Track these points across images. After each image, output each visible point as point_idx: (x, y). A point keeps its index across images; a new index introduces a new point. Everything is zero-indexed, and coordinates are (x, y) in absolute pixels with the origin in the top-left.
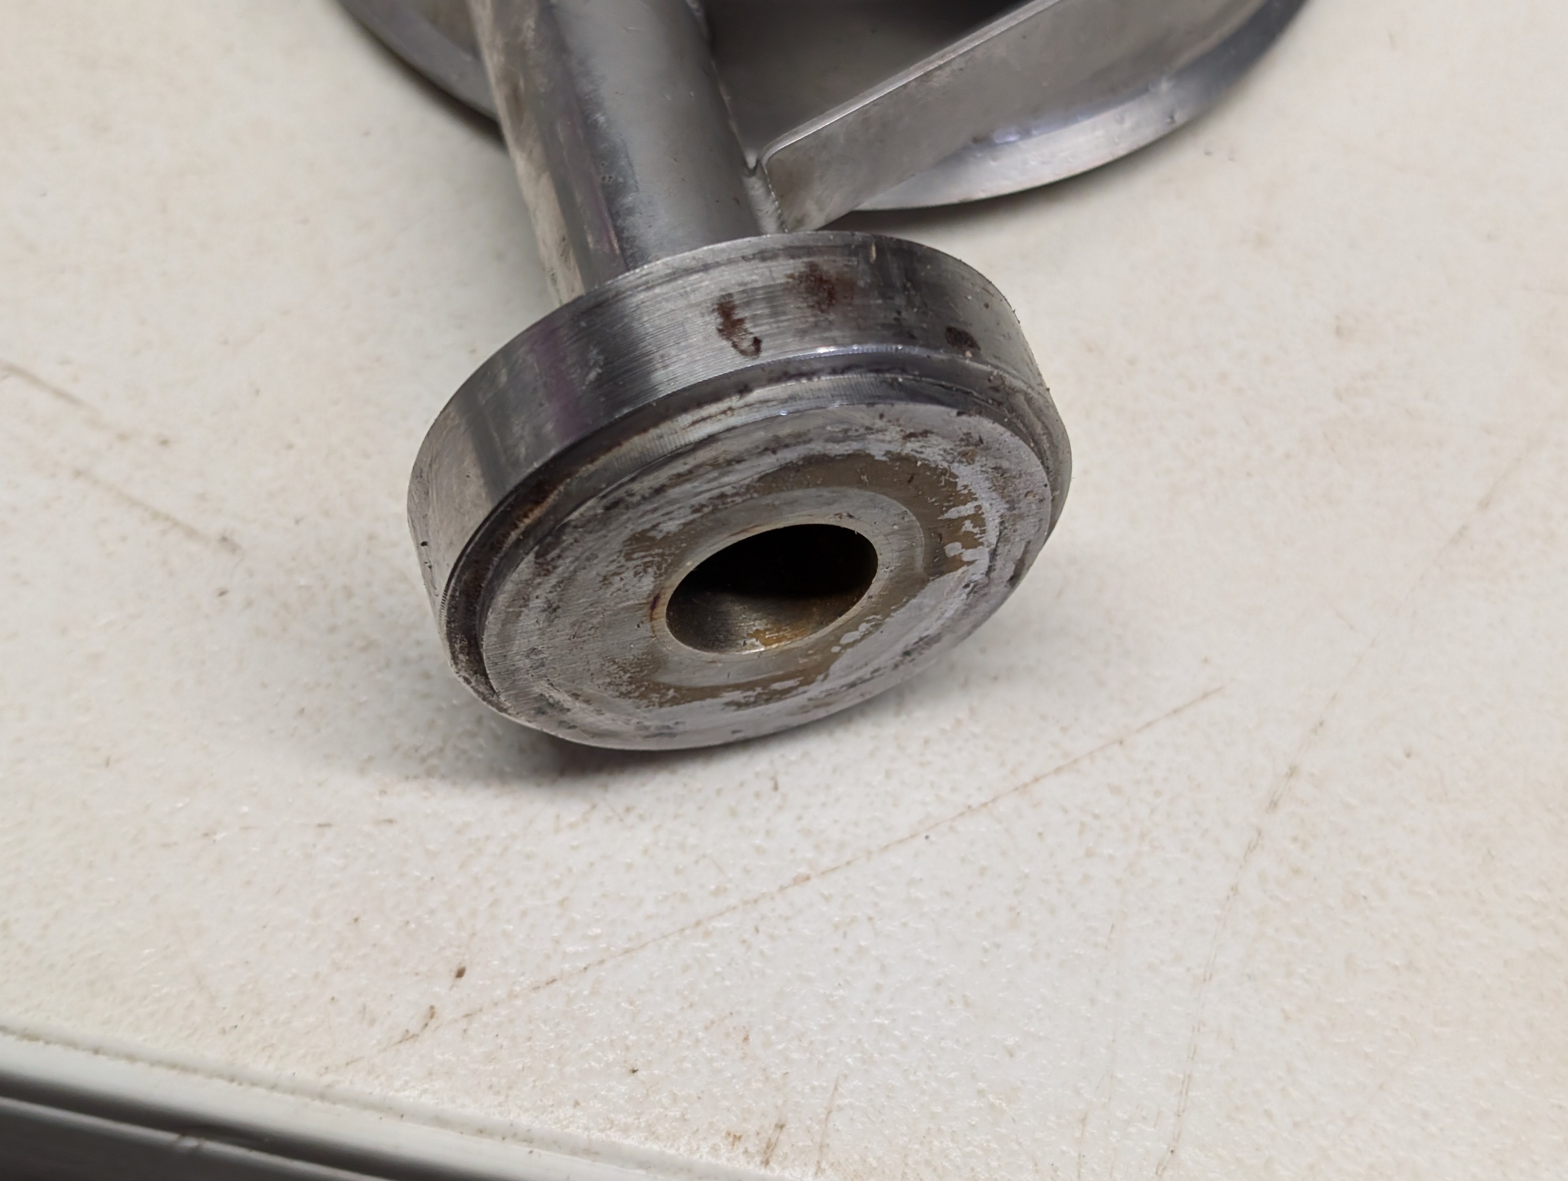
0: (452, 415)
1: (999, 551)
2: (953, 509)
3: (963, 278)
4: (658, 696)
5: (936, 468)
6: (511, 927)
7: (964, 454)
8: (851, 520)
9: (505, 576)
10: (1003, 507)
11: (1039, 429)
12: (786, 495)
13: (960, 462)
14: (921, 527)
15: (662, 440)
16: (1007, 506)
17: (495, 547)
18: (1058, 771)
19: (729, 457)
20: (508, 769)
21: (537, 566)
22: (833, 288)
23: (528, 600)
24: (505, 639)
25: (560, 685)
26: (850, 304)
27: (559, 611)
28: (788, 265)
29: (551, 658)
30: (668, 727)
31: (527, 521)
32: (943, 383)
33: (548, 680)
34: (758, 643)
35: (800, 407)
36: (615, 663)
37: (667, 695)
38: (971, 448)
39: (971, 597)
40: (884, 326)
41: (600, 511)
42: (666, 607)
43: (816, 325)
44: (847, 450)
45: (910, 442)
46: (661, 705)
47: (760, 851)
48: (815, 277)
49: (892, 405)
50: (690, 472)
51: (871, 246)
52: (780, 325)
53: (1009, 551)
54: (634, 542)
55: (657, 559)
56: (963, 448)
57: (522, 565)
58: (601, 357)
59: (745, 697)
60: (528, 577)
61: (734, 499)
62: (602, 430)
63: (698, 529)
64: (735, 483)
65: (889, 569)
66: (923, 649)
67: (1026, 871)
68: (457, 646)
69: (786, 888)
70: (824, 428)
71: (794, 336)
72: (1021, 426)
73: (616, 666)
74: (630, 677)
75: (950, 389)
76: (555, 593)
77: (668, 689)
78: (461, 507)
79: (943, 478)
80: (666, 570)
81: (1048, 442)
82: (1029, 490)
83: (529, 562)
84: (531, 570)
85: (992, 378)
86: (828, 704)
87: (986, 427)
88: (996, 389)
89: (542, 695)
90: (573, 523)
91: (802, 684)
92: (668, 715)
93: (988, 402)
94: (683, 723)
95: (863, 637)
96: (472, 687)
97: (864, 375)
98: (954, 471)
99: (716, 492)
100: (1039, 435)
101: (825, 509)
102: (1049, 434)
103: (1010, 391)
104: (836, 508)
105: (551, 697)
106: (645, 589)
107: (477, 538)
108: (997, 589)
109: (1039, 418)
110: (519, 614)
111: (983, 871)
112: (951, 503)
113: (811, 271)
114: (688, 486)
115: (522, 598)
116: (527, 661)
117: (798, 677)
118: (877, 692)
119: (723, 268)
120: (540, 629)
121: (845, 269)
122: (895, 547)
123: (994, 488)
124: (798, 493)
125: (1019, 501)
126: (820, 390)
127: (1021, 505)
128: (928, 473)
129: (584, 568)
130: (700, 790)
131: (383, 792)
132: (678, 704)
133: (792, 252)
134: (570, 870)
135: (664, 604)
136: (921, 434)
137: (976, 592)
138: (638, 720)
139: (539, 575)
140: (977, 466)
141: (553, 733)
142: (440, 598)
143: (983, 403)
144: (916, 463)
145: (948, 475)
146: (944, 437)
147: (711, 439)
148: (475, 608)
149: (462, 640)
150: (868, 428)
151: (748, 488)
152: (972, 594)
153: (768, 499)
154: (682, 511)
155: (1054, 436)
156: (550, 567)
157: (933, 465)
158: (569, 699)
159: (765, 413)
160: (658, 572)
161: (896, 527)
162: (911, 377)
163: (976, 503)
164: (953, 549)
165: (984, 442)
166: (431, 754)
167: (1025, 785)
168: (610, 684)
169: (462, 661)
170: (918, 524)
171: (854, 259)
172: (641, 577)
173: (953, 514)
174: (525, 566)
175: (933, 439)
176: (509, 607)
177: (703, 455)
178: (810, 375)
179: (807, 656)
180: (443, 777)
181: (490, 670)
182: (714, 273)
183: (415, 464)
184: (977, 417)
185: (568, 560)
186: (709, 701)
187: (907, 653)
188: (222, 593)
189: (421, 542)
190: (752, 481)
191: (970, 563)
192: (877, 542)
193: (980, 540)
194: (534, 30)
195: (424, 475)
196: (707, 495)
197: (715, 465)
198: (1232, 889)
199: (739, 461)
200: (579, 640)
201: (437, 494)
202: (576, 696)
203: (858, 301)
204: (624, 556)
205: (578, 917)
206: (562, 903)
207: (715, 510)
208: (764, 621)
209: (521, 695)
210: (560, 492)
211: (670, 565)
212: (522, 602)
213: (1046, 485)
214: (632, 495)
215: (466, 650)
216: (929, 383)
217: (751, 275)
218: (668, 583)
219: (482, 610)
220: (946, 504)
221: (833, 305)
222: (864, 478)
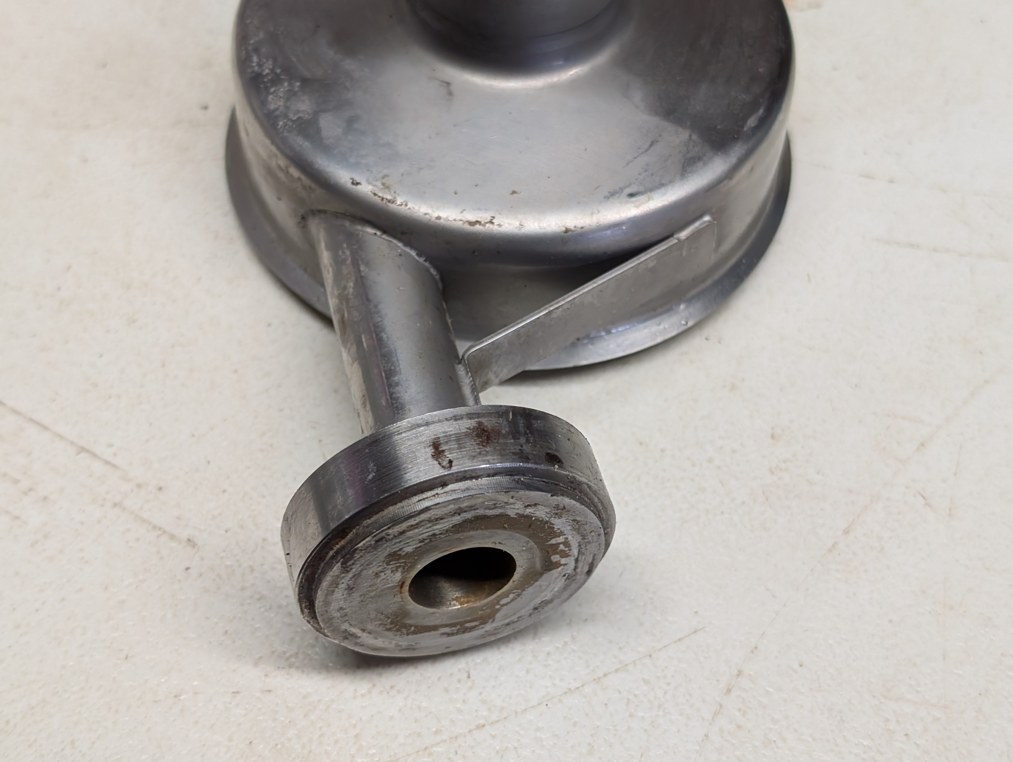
0: (303, 492)
1: (580, 559)
2: (553, 540)
3: (557, 426)
4: (406, 630)
5: (542, 520)
6: (330, 748)
7: (557, 514)
8: (500, 545)
9: (327, 573)
10: (579, 538)
11: (596, 500)
12: (465, 534)
13: (555, 517)
14: (538, 547)
15: (403, 509)
16: (581, 538)
17: (322, 559)
18: (617, 670)
19: (436, 517)
20: (331, 665)
21: (342, 568)
22: (489, 434)
23: (338, 584)
24: (327, 603)
25: (355, 625)
26: (497, 443)
27: (354, 589)
28: (468, 422)
29: (351, 612)
30: (412, 645)
31: (338, 546)
32: (544, 480)
33: (349, 623)
34: (457, 603)
35: (471, 494)
36: (382, 614)
37: (410, 629)
38: (560, 511)
39: (567, 581)
40: (514, 454)
41: (373, 543)
42: (408, 587)
43: (480, 453)
44: (496, 513)
45: (528, 508)
46: (408, 634)
47: (459, 711)
48: (481, 428)
49: (518, 492)
50: (417, 524)
51: (510, 412)
52: (462, 453)
53: (585, 559)
54: (391, 557)
55: (403, 564)
56: (556, 511)
57: (335, 568)
58: (376, 468)
59: (451, 630)
60: (338, 574)
61: (440, 536)
62: (374, 504)
63: (423, 550)
64: (440, 529)
65: (523, 568)
66: (544, 606)
67: (598, 724)
68: (303, 605)
69: (472, 731)
70: (484, 502)
71: (469, 459)
72: (586, 499)
73: (384, 615)
74: (391, 621)
75: (548, 483)
76: (351, 581)
77: (411, 626)
78: (306, 539)
79: (546, 525)
80: (407, 569)
81: (602, 506)
82: (592, 530)
83: (338, 567)
84: (339, 571)
85: (569, 477)
86: (495, 634)
87: (567, 501)
88: (572, 482)
89: (346, 630)
90: (360, 548)
91: (481, 624)
92: (411, 640)
93: (568, 489)
94: (420, 643)
95: (512, 601)
96: (311, 625)
97: (504, 477)
98: (552, 522)
99: (431, 533)
100: (597, 503)
101: (487, 540)
102: (602, 503)
103: (579, 483)
104: (493, 540)
105: (350, 630)
106: (396, 578)
107: (313, 554)
108: (580, 577)
109: (595, 495)
110: (333, 591)
111: (575, 724)
112: (552, 537)
113: (479, 426)
114: (416, 531)
115: (335, 584)
116: (338, 613)
117: (479, 620)
118: (522, 627)
119: (436, 424)
120: (345, 598)
121: (497, 425)
122: (525, 558)
123: (573, 529)
124: (472, 533)
125: (587, 536)
126: (482, 485)
127: (589, 537)
128: (539, 523)
129: (366, 569)
130: (429, 677)
131: (266, 676)
132: (416, 634)
133: (470, 416)
134: (361, 719)
135: (407, 586)
136: (533, 505)
137: (569, 579)
138: (396, 642)
139: (343, 573)
140: (564, 520)
141: (352, 648)
142: (295, 582)
143: (565, 489)
144: (532, 518)
145: (549, 523)
146: (545, 506)
147: (427, 509)
148: (312, 587)
149: (306, 603)
150: (506, 503)
151: (447, 531)
152: (567, 580)
153: (457, 536)
154: (414, 542)
155: (605, 503)
156: (348, 569)
157: (541, 519)
158: (360, 632)
159: (455, 496)
160: (403, 570)
161: (524, 548)
162: (528, 478)
163: (565, 537)
164: (555, 558)
165: (566, 508)
166: (291, 656)
167: (599, 678)
168: (381, 624)
169: (306, 613)
170: (536, 546)
171: (501, 419)
172: (394, 573)
173: (553, 541)
174: (337, 568)
175: (539, 507)
176: (328, 588)
177: (423, 516)
178: (477, 478)
179: (483, 610)
180: (297, 668)
181: (320, 618)
182: (432, 427)
183: (285, 514)
184: (561, 497)
185: (357, 566)
186: (433, 633)
187: (536, 609)
188: (187, 569)
189: (287, 553)
190: (449, 528)
191: (564, 565)
192: (515, 555)
193: (569, 554)
194: (353, 288)
195: (289, 520)
196: (427, 534)
197: (430, 521)
198: (705, 735)
199: (442, 519)
200: (364, 603)
201: (295, 530)
202: (363, 630)
203: (501, 441)
204: (386, 564)
205: (364, 744)
206: (356, 736)
207: (431, 541)
208: (461, 592)
209: (335, 630)
210: (353, 533)
211: (409, 567)
212: (335, 585)
213: (600, 528)
214: (389, 535)
215: (308, 607)
216: (536, 480)
217: (449, 428)
218: (409, 576)
219: (315, 588)
220: (549, 537)
221: (489, 443)
222: (506, 526)
